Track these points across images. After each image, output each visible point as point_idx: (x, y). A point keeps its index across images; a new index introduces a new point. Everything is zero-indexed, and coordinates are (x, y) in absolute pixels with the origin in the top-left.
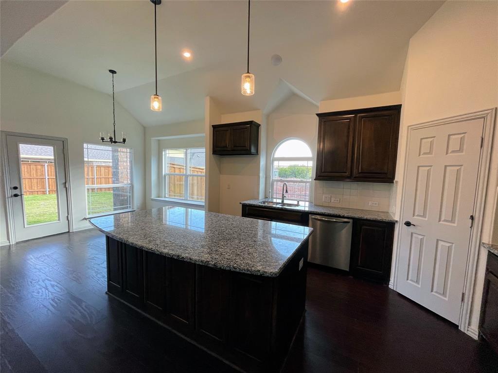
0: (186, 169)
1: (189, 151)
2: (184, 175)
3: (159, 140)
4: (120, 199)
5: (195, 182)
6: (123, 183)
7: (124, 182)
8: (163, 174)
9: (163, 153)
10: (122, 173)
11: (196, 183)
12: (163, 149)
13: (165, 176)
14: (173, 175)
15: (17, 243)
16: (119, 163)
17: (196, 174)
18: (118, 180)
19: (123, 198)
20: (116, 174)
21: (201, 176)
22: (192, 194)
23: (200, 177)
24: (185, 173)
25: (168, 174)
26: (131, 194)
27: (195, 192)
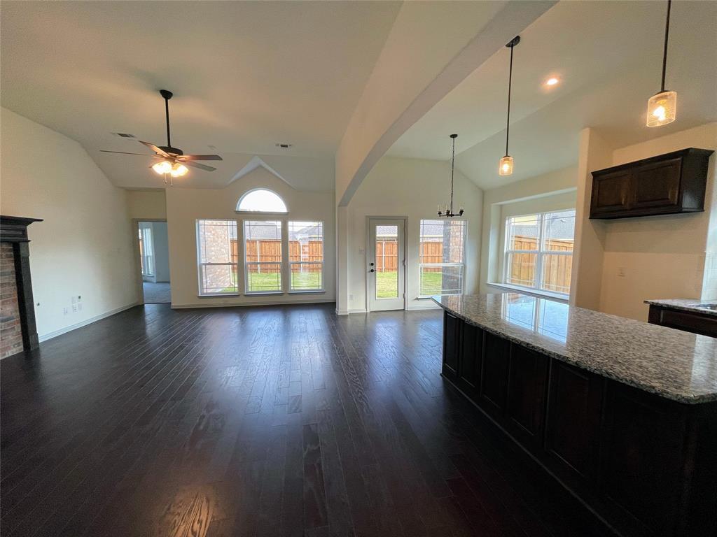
0: (540, 244)
1: (547, 216)
2: (536, 252)
3: (501, 206)
4: (451, 281)
5: (555, 263)
6: (453, 262)
7: (456, 263)
8: (505, 251)
9: (507, 223)
10: (453, 251)
11: (556, 265)
12: (507, 218)
13: (507, 253)
14: (519, 252)
15: (371, 312)
16: (451, 239)
17: (557, 250)
18: (448, 258)
19: (452, 280)
20: (446, 251)
21: (566, 254)
22: (549, 281)
23: (564, 256)
24: (538, 249)
25: (511, 252)
26: (462, 277)
27: (554, 279)
